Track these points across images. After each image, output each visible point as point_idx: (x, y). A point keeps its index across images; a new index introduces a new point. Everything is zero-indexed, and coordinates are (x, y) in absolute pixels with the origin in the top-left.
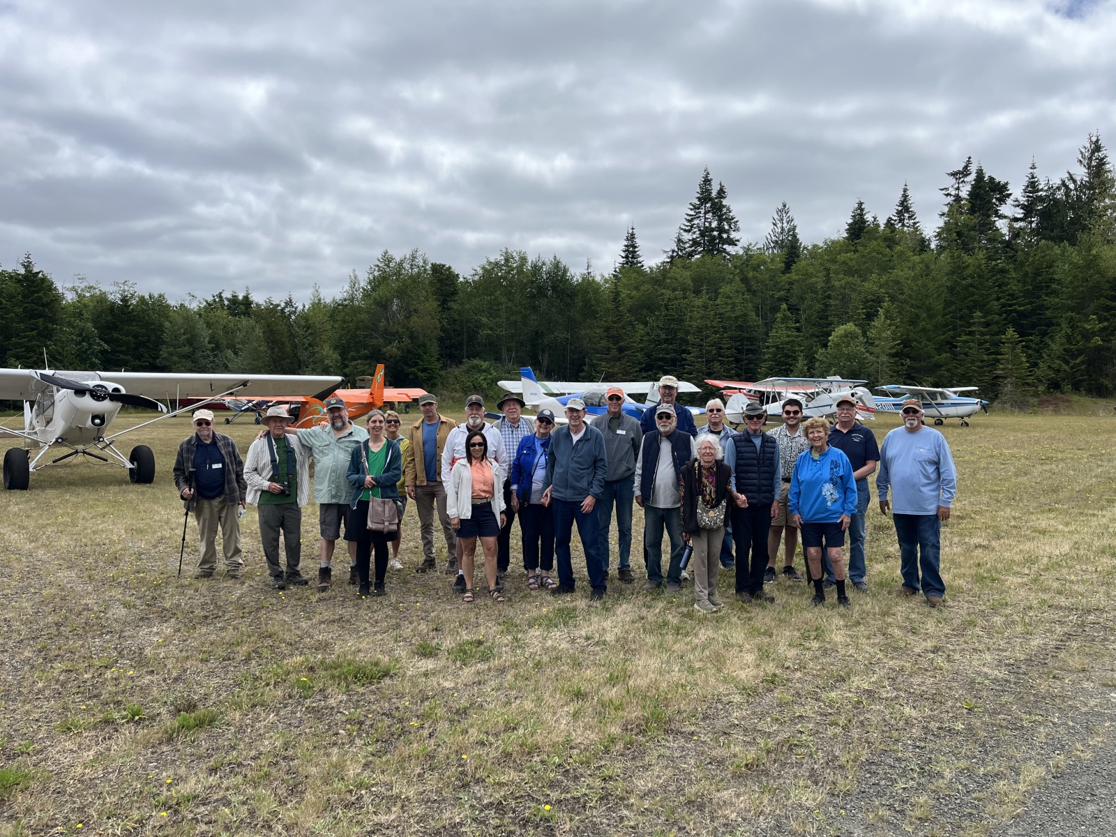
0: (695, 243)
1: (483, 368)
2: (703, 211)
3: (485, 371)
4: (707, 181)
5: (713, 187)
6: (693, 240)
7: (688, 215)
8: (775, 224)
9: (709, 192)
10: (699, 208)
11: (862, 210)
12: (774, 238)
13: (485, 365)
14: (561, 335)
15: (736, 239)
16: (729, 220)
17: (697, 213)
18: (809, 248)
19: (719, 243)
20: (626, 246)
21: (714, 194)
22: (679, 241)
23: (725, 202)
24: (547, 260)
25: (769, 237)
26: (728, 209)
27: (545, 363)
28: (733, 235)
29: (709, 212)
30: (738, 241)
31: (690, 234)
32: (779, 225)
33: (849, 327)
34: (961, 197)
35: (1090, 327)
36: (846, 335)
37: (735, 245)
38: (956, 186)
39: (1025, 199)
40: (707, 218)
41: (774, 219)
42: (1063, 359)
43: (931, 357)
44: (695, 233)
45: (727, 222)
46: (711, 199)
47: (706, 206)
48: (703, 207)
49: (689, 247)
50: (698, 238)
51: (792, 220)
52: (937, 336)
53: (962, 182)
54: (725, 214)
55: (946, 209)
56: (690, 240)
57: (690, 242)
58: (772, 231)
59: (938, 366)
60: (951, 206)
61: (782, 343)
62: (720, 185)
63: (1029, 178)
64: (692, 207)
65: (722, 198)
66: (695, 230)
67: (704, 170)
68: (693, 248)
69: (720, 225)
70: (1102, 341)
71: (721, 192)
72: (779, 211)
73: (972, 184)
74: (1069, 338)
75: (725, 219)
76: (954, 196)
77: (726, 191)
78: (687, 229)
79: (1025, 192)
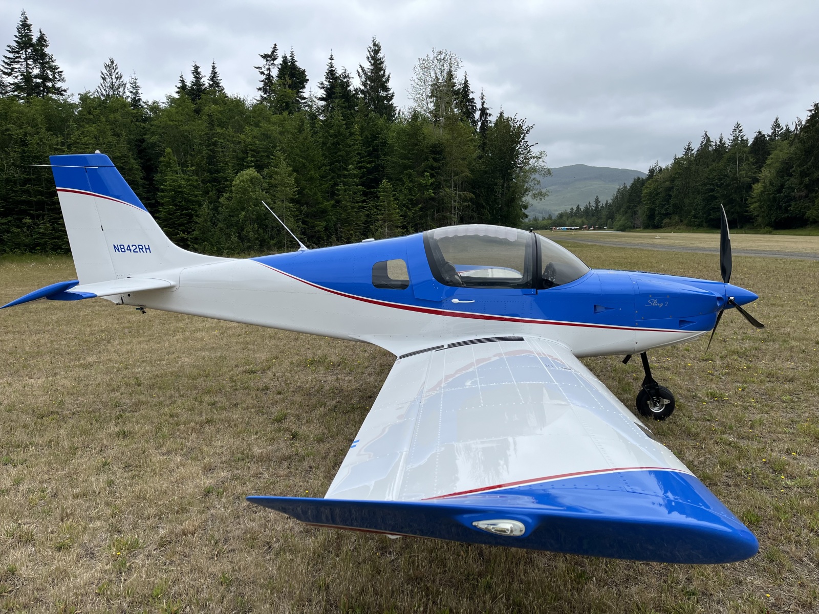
0: (17, 87)
2: (23, 56)
4: (25, 25)
5: (33, 33)
6: (15, 84)
7: (6, 57)
8: (104, 79)
9: (28, 37)
10: (18, 53)
11: (198, 73)
12: (104, 92)
15: (63, 88)
16: (53, 69)
17: (16, 57)
18: (150, 103)
19: (43, 91)
21: (34, 40)
23: (47, 50)
25: (99, 90)
26: (51, 58)
28: (59, 85)
29: (30, 58)
30: (65, 91)
31: (10, 77)
32: (108, 80)
33: (251, 172)
34: (272, 76)
35: (425, 182)
36: (251, 180)
37: (62, 95)
38: (267, 67)
39: (327, 83)
40: (28, 64)
41: (103, 74)
42: (407, 207)
43: (319, 203)
44: (16, 77)
45: (51, 71)
46: (32, 45)
47: (26, 51)
48: (23, 51)
49: (11, 91)
50: (20, 83)
51: (121, 77)
52: (321, 185)
53: (272, 64)
54: (47, 62)
55: (261, 85)
56: (11, 84)
57: (12, 87)
58: (101, 85)
59: (324, 212)
60: (265, 82)
61: (180, 187)
62: (40, 31)
63: (328, 67)
64: (10, 50)
65: (43, 45)
66: (16, 75)
67: (21, 13)
68: (16, 93)
69: (43, 73)
70: (433, 193)
71: (42, 39)
72: (107, 66)
73: (280, 67)
74: (410, 190)
75: (48, 68)
76: (267, 75)
77: (47, 39)
78: (6, 71)
79: (327, 78)
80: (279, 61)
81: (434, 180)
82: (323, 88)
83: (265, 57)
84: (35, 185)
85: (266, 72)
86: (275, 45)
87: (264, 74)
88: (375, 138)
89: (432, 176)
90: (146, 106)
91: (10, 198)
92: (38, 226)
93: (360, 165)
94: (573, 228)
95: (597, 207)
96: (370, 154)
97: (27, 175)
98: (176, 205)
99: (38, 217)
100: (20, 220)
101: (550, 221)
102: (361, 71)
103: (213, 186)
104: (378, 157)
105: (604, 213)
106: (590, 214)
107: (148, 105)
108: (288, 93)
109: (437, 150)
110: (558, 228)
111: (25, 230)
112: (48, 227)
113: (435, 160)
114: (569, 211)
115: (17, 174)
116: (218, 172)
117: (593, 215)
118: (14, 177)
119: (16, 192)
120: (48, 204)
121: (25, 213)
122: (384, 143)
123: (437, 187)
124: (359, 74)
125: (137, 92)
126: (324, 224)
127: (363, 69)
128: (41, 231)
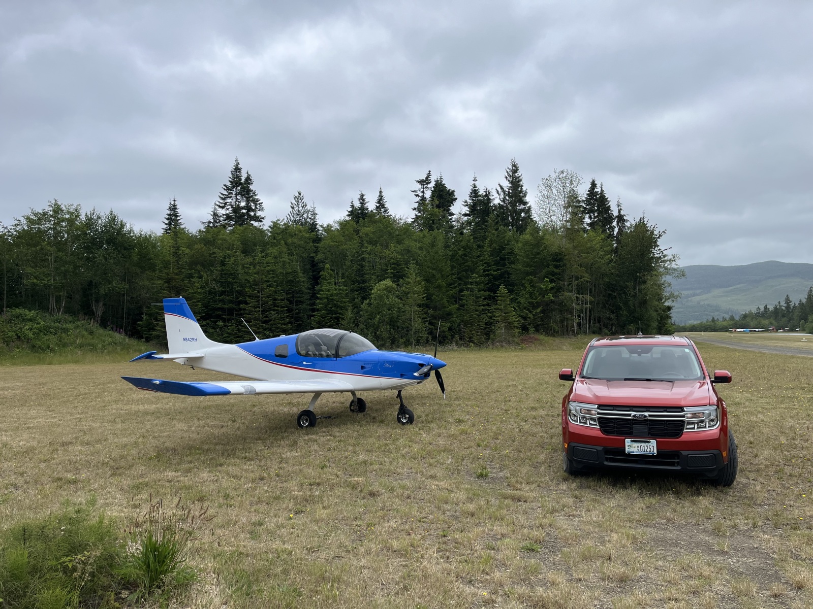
0: (228, 217)
1: (29, 317)
2: (234, 193)
3: (30, 320)
4: (237, 169)
5: (242, 174)
6: (227, 215)
7: (222, 194)
8: (293, 208)
9: (239, 177)
10: (231, 190)
11: (363, 200)
12: (292, 218)
13: (31, 314)
14: (119, 285)
15: (262, 216)
16: (255, 201)
17: (229, 193)
18: (324, 226)
19: (247, 219)
20: (168, 215)
21: (243, 180)
22: (215, 215)
23: (251, 187)
24: (102, 214)
25: (288, 217)
26: (254, 193)
27: (100, 312)
28: (259, 213)
29: (239, 194)
30: (263, 218)
31: (224, 210)
32: (296, 208)
33: (388, 282)
34: (425, 198)
35: (545, 286)
36: (386, 289)
37: (261, 221)
38: (422, 190)
39: (471, 201)
40: (237, 199)
41: (292, 204)
42: (528, 309)
43: (445, 307)
44: (228, 209)
45: (253, 203)
46: (241, 184)
47: (236, 189)
48: (234, 189)
49: (223, 220)
50: (230, 213)
51: (306, 205)
52: (448, 291)
53: (426, 187)
54: (252, 196)
55: (416, 205)
56: (224, 215)
57: (225, 217)
58: (291, 212)
59: (449, 314)
60: (419, 203)
61: (332, 295)
62: (248, 173)
63: (472, 187)
64: (225, 188)
65: (249, 183)
66: (228, 207)
67: (235, 160)
68: (227, 222)
69: (248, 205)
70: (553, 296)
71: (248, 179)
72: (296, 198)
73: (433, 189)
74: (531, 294)
75: (252, 201)
76: (421, 197)
77: (252, 178)
78: (221, 205)
79: (471, 197)
80: (432, 185)
81: (554, 284)
82: (467, 205)
83: (420, 182)
84: (228, 296)
85: (420, 195)
86: (430, 171)
87: (419, 196)
88: (502, 248)
89: (552, 281)
90: (321, 229)
91: (210, 306)
92: (227, 327)
93: (487, 273)
94: (757, 330)
95: (788, 307)
96: (497, 263)
97: (223, 288)
98: (327, 310)
99: (228, 320)
100: (215, 322)
101: (731, 323)
102: (500, 190)
103: (359, 294)
104: (504, 265)
105: (797, 313)
106: (780, 315)
107: (323, 228)
108: (436, 212)
109: (558, 259)
110: (739, 330)
111: (218, 330)
112: (234, 328)
113: (556, 267)
114: (754, 311)
115: (218, 288)
116: (364, 282)
117: (783, 316)
118: (215, 289)
119: (215, 301)
120: (236, 311)
121: (219, 317)
122: (511, 253)
123: (557, 291)
124: (498, 192)
125: (315, 218)
126: (448, 325)
127: (502, 188)
128: (229, 331)
